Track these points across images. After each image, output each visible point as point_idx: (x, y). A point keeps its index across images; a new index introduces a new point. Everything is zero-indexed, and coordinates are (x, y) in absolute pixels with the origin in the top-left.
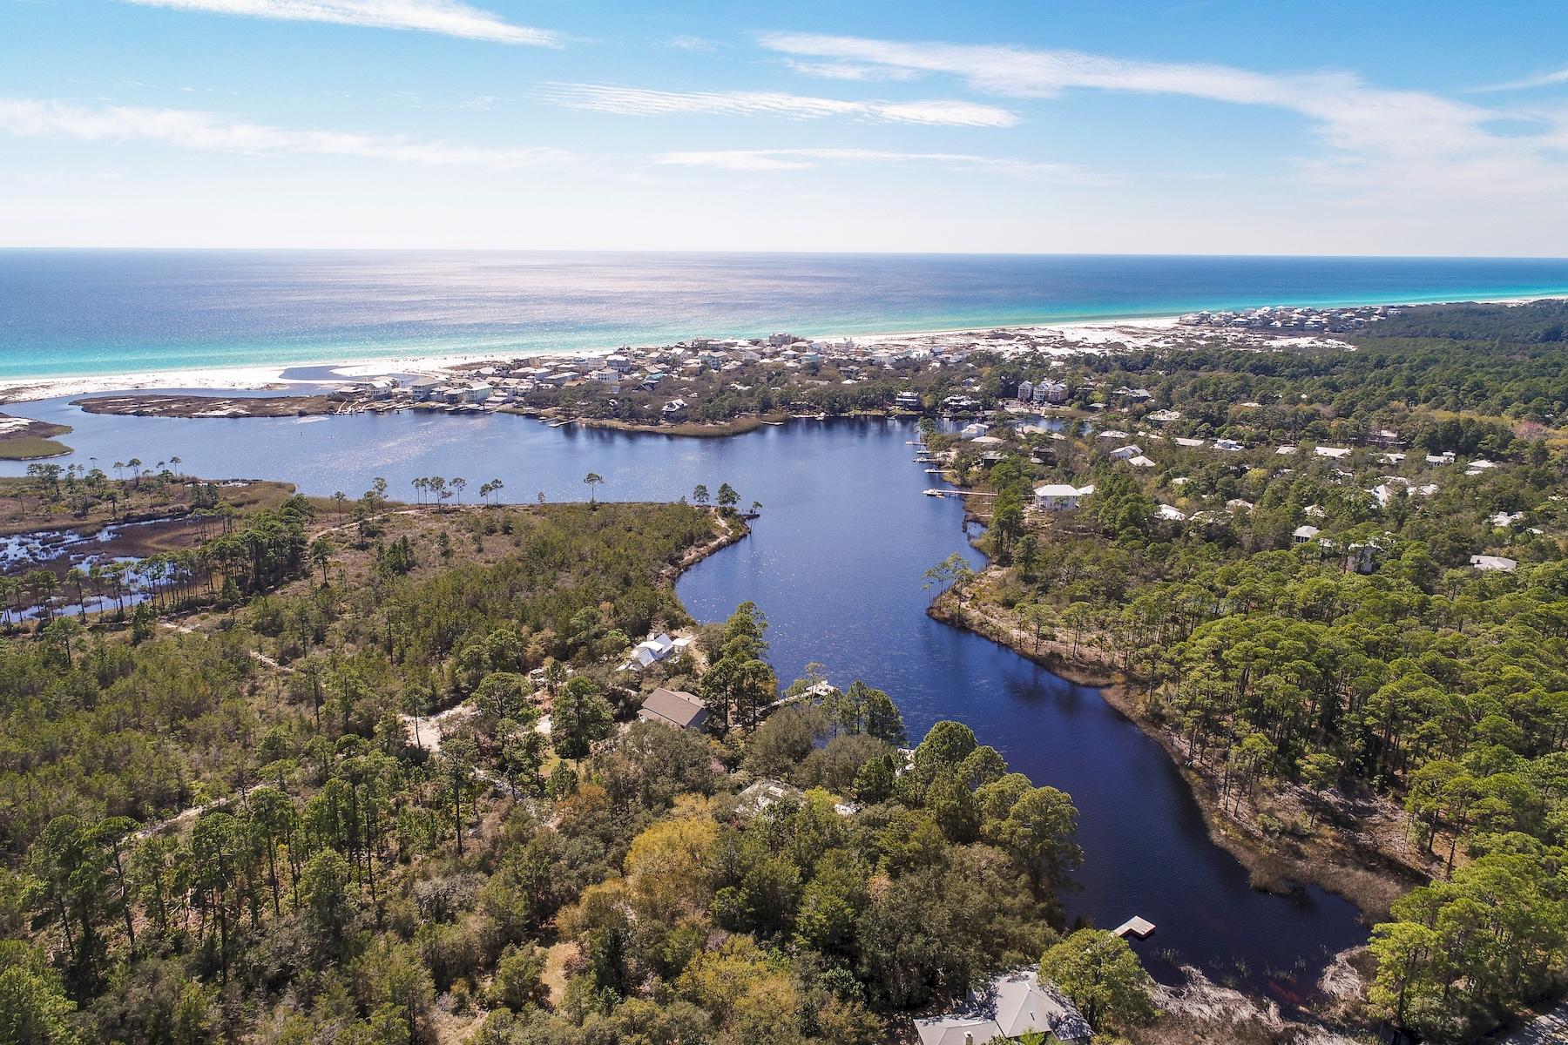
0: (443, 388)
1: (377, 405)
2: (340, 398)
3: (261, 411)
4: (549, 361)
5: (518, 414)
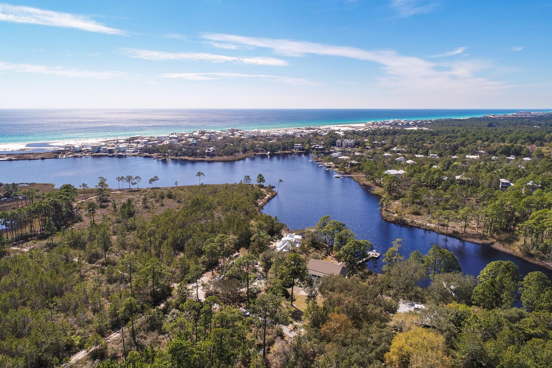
0: (105, 147)
1: (76, 154)
2: (59, 152)
3: (22, 158)
4: (146, 137)
5: (140, 156)
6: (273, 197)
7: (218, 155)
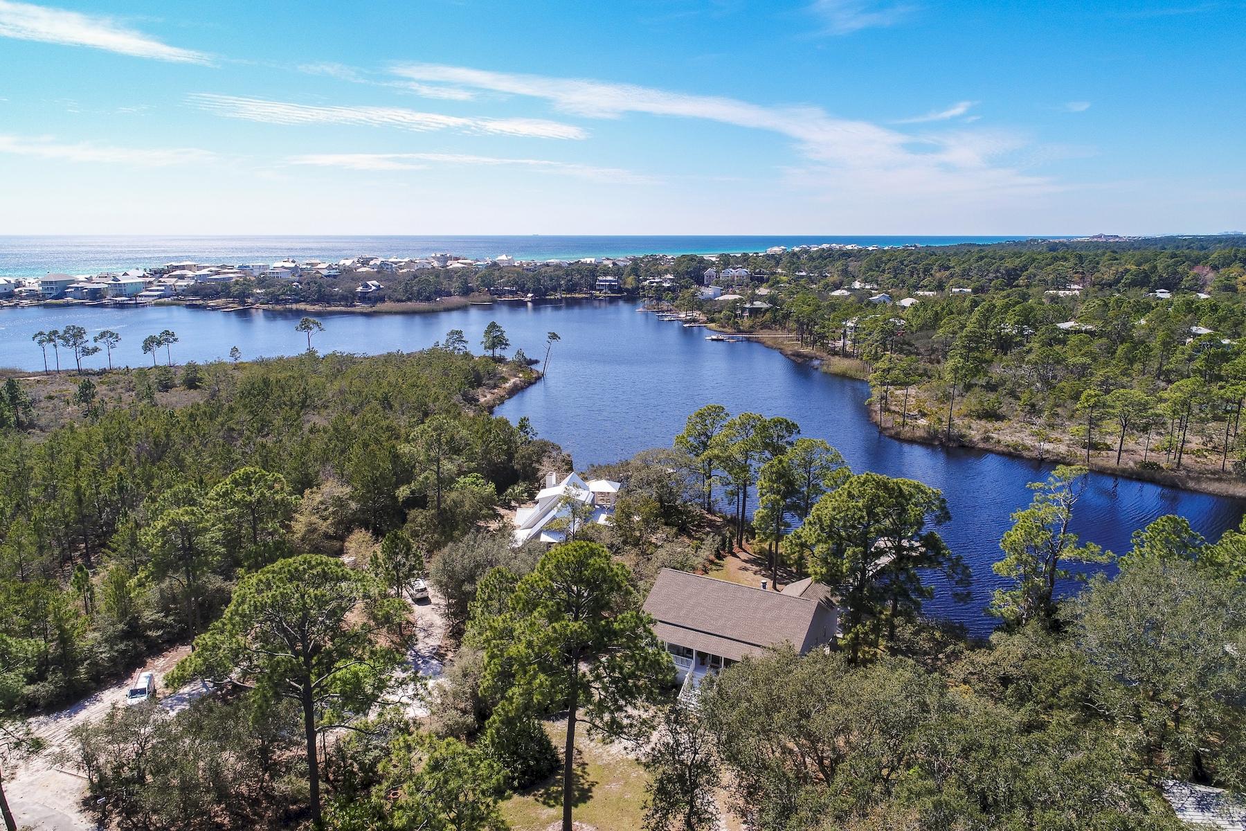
4: (206, 267)
6: (530, 384)
7: (390, 298)
